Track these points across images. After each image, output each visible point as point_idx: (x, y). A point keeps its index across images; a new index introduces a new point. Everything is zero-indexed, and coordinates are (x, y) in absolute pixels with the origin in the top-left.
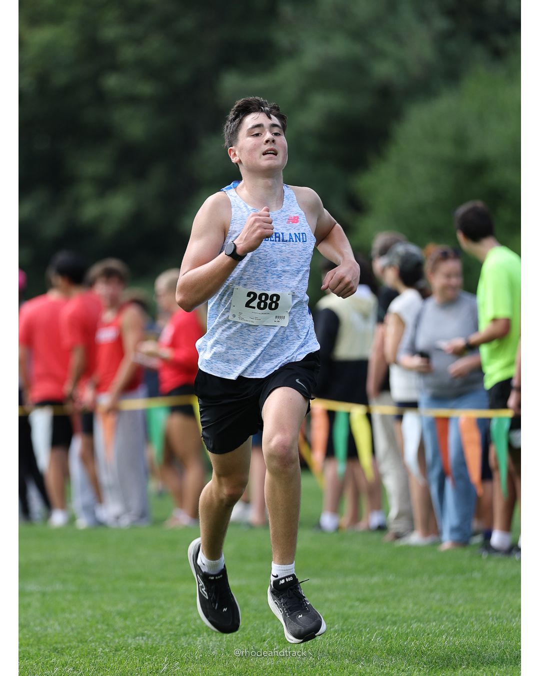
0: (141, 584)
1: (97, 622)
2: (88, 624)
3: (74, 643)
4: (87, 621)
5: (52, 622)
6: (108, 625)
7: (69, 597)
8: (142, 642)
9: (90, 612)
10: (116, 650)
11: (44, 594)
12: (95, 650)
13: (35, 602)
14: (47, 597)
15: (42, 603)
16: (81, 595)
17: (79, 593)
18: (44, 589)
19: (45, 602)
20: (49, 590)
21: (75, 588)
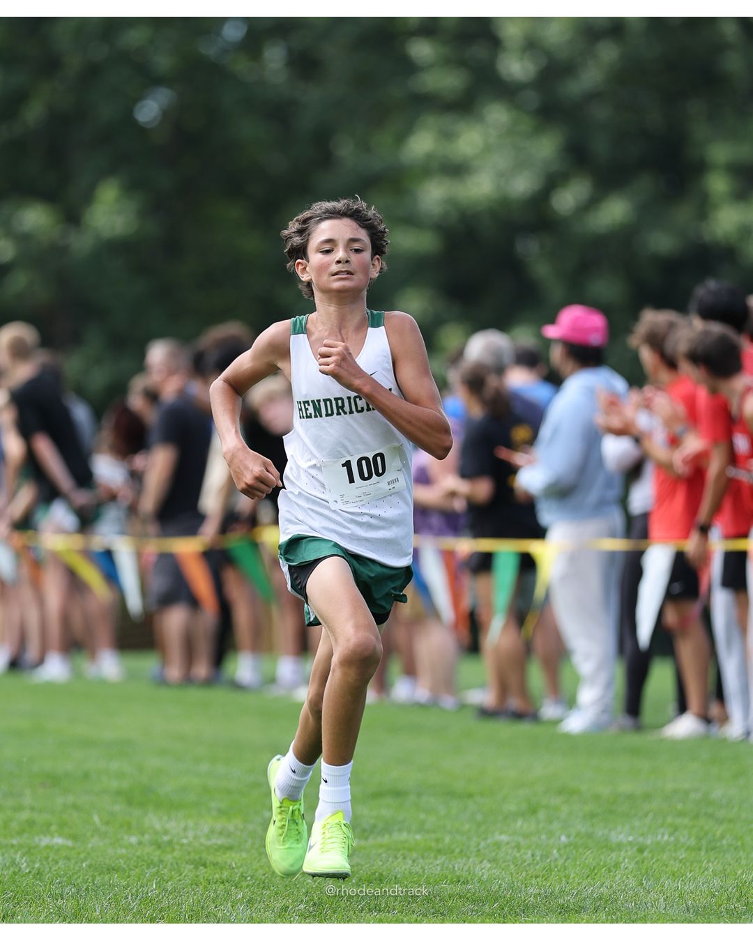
1: (729, 899)
2: (714, 900)
4: (714, 896)
5: (653, 895)
6: (747, 904)
7: (682, 855)
9: (716, 882)
11: (641, 851)
13: (626, 860)
14: (645, 854)
15: (637, 863)
16: (703, 853)
17: (700, 849)
18: (641, 839)
19: (643, 862)
20: (649, 842)
21: (693, 842)
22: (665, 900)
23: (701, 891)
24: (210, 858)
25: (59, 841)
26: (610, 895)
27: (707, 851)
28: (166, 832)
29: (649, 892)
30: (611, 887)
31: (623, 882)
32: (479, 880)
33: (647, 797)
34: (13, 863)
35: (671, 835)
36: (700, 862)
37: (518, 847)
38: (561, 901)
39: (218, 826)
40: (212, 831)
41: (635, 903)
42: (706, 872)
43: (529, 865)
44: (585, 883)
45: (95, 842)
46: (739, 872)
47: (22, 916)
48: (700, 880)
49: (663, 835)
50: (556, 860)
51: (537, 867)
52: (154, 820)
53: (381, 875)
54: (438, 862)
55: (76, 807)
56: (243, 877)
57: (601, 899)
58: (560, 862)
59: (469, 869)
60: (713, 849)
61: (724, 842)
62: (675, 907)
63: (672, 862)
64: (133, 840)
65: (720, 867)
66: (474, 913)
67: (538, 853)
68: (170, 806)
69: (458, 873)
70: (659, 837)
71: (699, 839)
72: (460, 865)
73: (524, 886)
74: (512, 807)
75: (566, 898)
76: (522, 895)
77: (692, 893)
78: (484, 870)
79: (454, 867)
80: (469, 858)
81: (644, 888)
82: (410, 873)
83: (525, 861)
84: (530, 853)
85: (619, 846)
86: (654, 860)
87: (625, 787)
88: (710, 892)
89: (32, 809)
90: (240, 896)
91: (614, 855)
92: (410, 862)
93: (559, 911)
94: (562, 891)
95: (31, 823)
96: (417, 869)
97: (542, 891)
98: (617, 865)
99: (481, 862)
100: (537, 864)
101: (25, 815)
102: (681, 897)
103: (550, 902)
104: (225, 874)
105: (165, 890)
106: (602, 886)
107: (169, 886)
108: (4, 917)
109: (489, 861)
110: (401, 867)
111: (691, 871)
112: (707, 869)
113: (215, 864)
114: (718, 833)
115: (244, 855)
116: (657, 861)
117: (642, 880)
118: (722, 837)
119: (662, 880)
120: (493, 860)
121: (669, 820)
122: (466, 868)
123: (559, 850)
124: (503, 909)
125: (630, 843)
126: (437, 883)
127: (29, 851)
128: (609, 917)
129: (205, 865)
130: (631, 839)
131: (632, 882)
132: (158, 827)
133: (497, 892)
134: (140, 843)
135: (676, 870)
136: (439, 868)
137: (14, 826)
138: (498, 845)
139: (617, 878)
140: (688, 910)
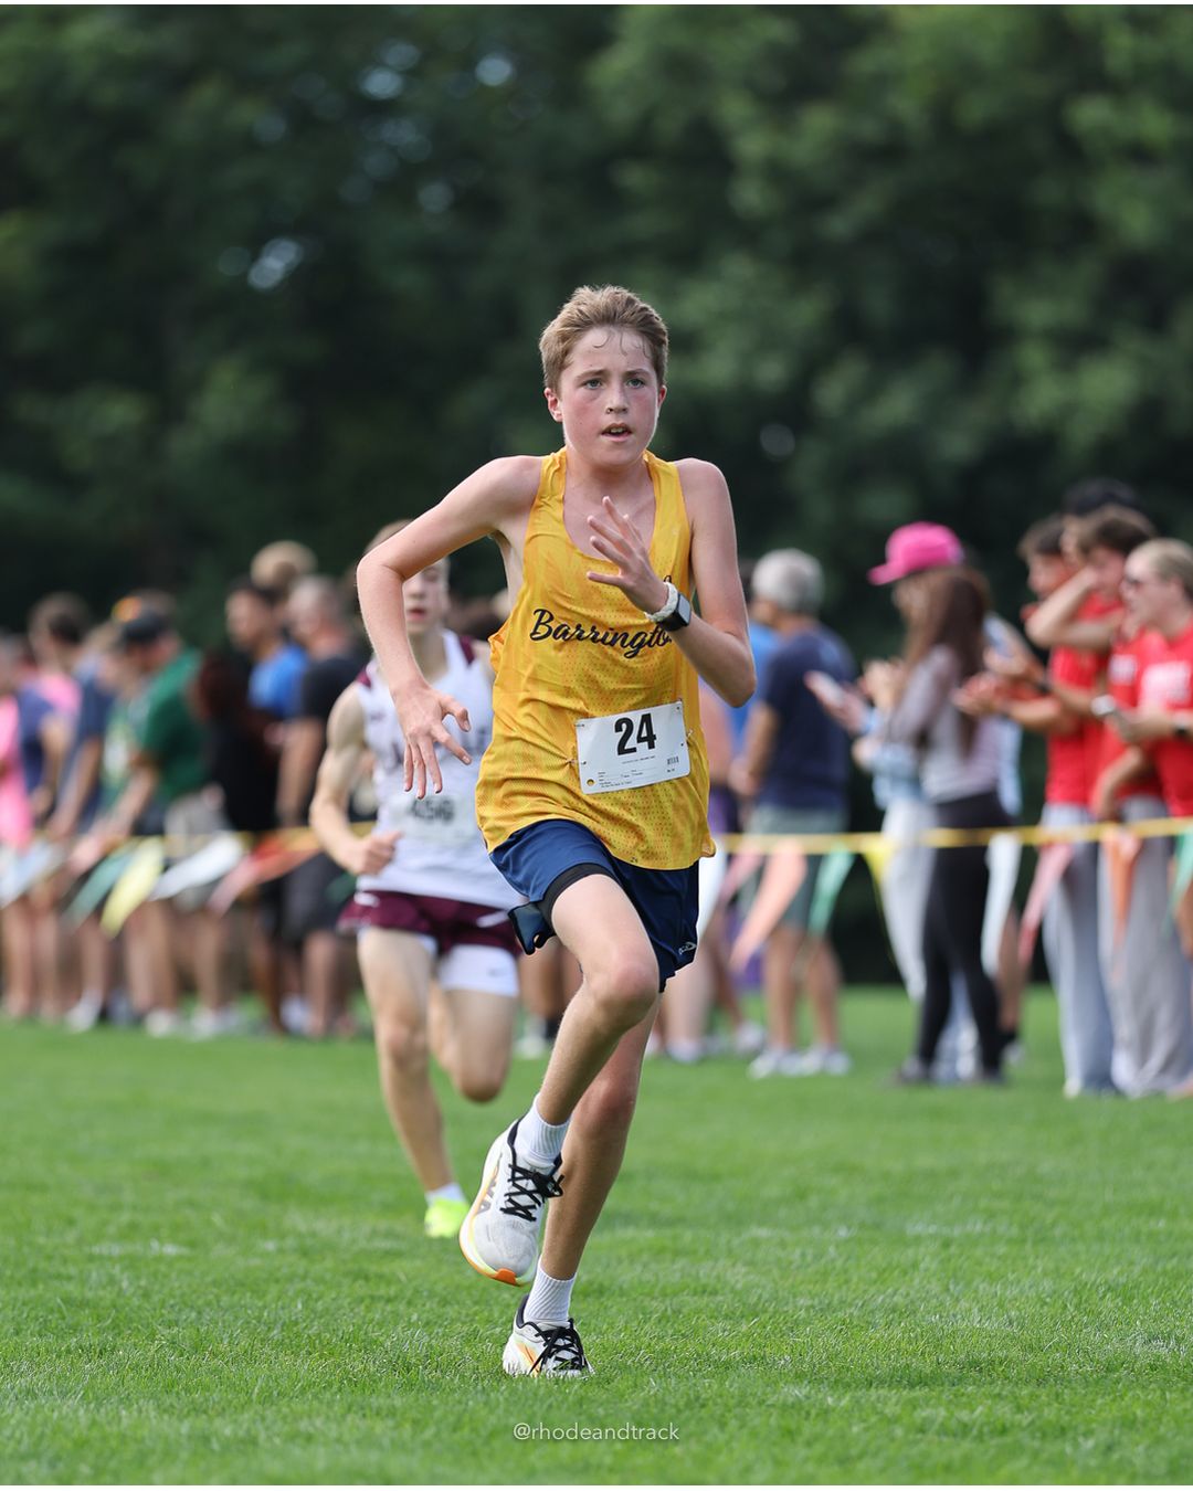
0: (1162, 1224)
3: (1015, 1353)
4: (1046, 1303)
5: (964, 1304)
7: (1002, 1249)
8: (1164, 1351)
9: (1047, 1284)
10: (1108, 1370)
11: (946, 1244)
12: (1062, 1367)
13: (928, 1259)
14: (953, 1249)
15: (942, 1261)
16: (1028, 1246)
17: (1024, 1241)
18: (946, 1231)
19: (949, 1260)
20: (956, 1232)
21: (1015, 1231)
22: (980, 1311)
23: (1027, 1297)
24: (373, 1268)
25: (170, 1250)
26: (907, 1306)
27: (1035, 1243)
28: (313, 1234)
29: (958, 1300)
30: (908, 1295)
31: (924, 1287)
32: (732, 1290)
33: (954, 1174)
34: (112, 1281)
35: (985, 1223)
36: (1025, 1258)
37: (783, 1244)
38: (840, 1315)
39: (383, 1225)
40: (374, 1233)
41: (941, 1317)
42: (1033, 1273)
43: (798, 1268)
44: (872, 1290)
45: (220, 1250)
46: (1078, 1270)
47: (125, 1350)
48: (1026, 1282)
49: (975, 1224)
50: (833, 1260)
51: (810, 1270)
52: (298, 1220)
53: (601, 1285)
54: (675, 1267)
55: (191, 1204)
56: (417, 1291)
57: (894, 1311)
58: (839, 1263)
59: (718, 1277)
60: (1043, 1240)
61: (1058, 1232)
62: (994, 1319)
63: (987, 1260)
64: (271, 1246)
65: (1051, 1265)
66: (726, 1333)
67: (810, 1252)
68: (318, 1199)
69: (704, 1281)
70: (969, 1227)
71: (1023, 1227)
72: (706, 1272)
73: (791, 1296)
74: (772, 1191)
75: (848, 1311)
76: (790, 1308)
77: (1016, 1299)
78: (738, 1276)
79: (698, 1273)
80: (717, 1260)
81: (952, 1296)
82: (640, 1282)
83: (791, 1263)
84: (798, 1252)
85: (918, 1240)
86: (963, 1258)
87: (925, 1161)
88: (1040, 1298)
89: (135, 1208)
90: (415, 1317)
91: (910, 1252)
92: (639, 1268)
93: (839, 1328)
94: (842, 1302)
95: (133, 1227)
96: (648, 1276)
97: (816, 1301)
98: (915, 1265)
99: (734, 1265)
100: (808, 1266)
101: (125, 1217)
102: (1001, 1305)
103: (826, 1318)
104: (393, 1291)
105: (313, 1311)
106: (895, 1293)
107: (320, 1306)
108: (101, 1353)
109: (747, 1264)
110: (627, 1275)
111: (1013, 1272)
112: (1034, 1267)
113: (380, 1277)
114: (1049, 1221)
115: (418, 1263)
116: (968, 1258)
117: (948, 1285)
118: (1054, 1225)
119: (975, 1284)
120: (751, 1263)
121: (983, 1203)
122: (715, 1273)
123: (837, 1247)
124: (764, 1327)
125: (931, 1236)
126: (675, 1295)
127: (131, 1263)
128: (906, 1335)
129: (367, 1278)
130: (932, 1229)
131: (935, 1287)
132: (302, 1227)
133: (756, 1304)
134: (281, 1251)
135: (993, 1269)
136: (678, 1275)
137: (112, 1230)
138: (756, 1243)
139: (917, 1281)
140: (1011, 1323)
